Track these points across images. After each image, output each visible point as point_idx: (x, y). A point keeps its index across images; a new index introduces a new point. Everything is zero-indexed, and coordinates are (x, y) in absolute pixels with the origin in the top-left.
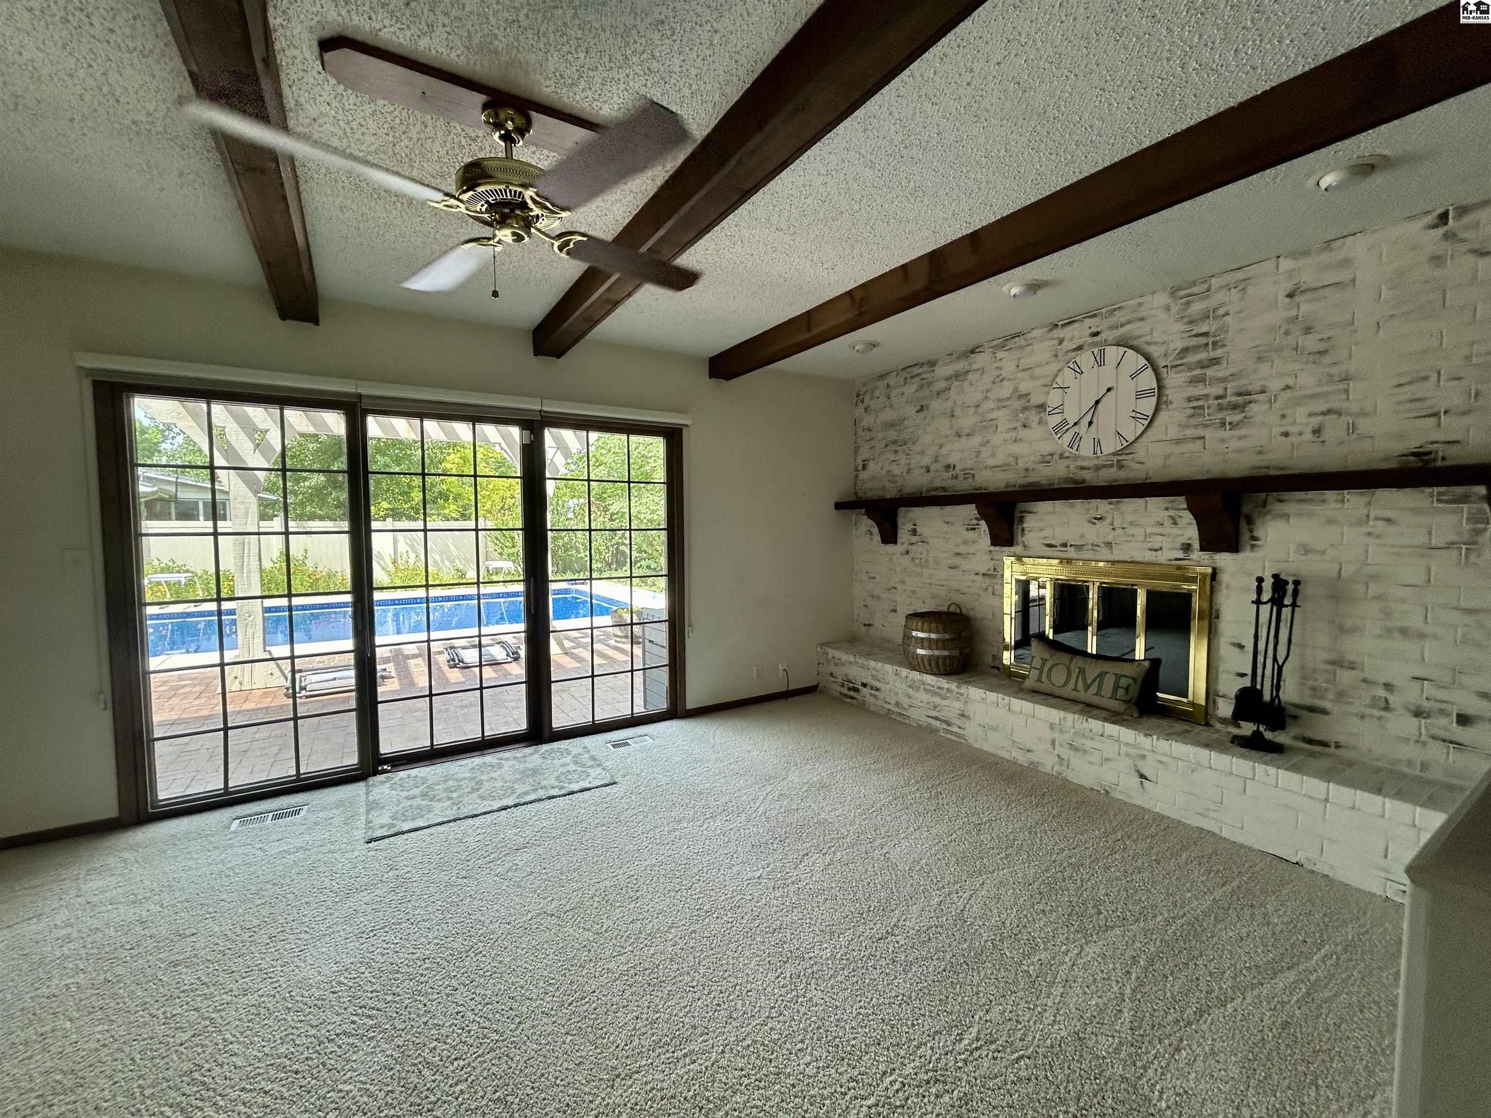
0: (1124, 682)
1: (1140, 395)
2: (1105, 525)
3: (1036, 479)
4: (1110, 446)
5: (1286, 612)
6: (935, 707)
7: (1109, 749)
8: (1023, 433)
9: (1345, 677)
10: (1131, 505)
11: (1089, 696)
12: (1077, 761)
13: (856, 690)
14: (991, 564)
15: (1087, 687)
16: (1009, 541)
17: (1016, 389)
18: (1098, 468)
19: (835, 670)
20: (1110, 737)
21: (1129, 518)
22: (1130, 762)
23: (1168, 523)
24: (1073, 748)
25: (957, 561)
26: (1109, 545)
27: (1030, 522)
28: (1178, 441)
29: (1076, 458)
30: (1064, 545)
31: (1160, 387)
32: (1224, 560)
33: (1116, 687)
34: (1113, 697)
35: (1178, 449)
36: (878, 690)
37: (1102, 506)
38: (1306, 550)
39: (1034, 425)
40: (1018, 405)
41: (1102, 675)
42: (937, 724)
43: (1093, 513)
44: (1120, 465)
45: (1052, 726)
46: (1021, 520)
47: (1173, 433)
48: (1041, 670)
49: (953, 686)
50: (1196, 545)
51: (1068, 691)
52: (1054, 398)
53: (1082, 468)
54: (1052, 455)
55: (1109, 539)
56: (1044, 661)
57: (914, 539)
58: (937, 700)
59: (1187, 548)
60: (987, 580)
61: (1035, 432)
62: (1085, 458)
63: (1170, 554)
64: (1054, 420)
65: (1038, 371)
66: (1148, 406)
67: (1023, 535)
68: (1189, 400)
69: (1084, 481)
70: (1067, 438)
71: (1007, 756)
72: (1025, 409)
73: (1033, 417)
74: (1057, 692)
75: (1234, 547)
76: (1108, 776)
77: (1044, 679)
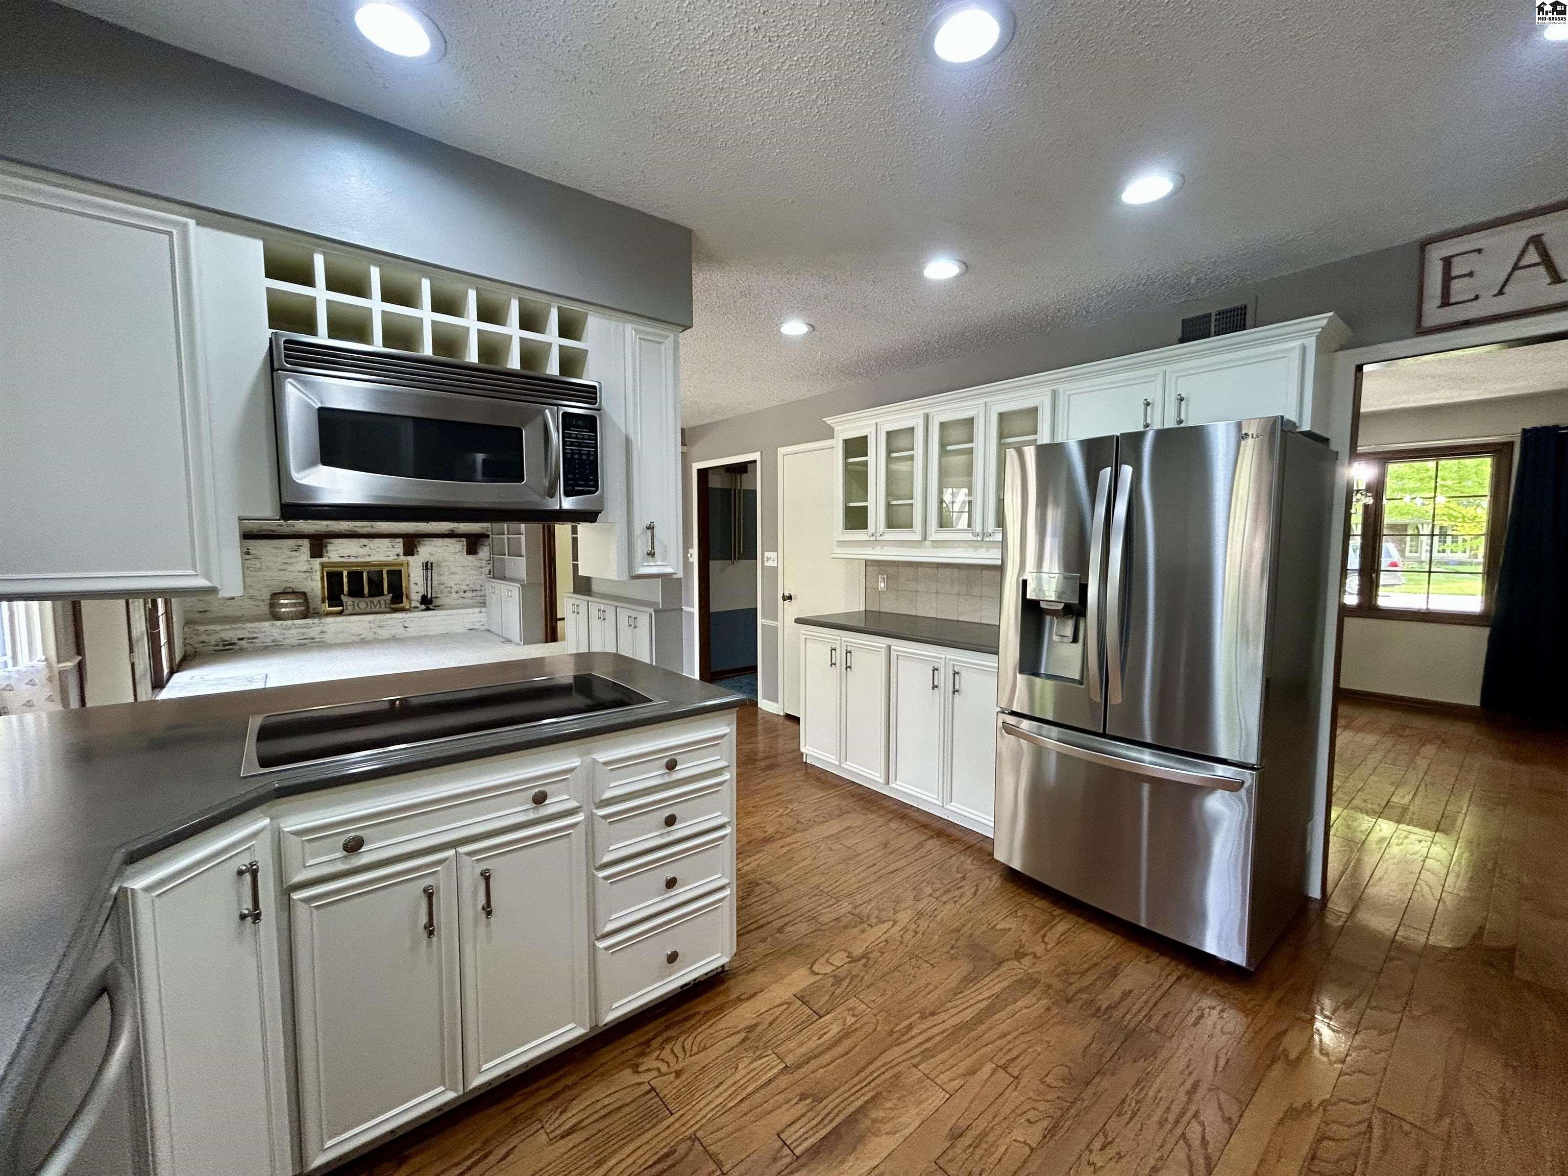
0: (387, 602)
2: (367, 548)
3: (334, 530)
5: (429, 572)
6: (303, 634)
7: (393, 622)
9: (442, 587)
10: (377, 541)
11: (378, 609)
12: (380, 631)
13: (234, 644)
14: (309, 567)
15: (376, 606)
16: (320, 556)
18: (363, 527)
19: (204, 638)
21: (377, 546)
22: (400, 625)
23: (391, 547)
25: (285, 567)
26: (369, 555)
30: (350, 556)
32: (409, 558)
34: (383, 606)
36: (254, 638)
37: (365, 541)
38: (431, 554)
41: (379, 602)
42: (306, 641)
43: (362, 544)
44: (372, 527)
46: (326, 546)
48: (353, 605)
49: (316, 621)
50: (402, 554)
51: (368, 610)
53: (356, 527)
55: (369, 553)
57: (248, 557)
58: (305, 630)
59: (398, 555)
60: (308, 574)
63: (392, 558)
67: (329, 549)
69: (357, 532)
74: (364, 611)
75: (413, 555)
76: (393, 631)
77: (356, 608)
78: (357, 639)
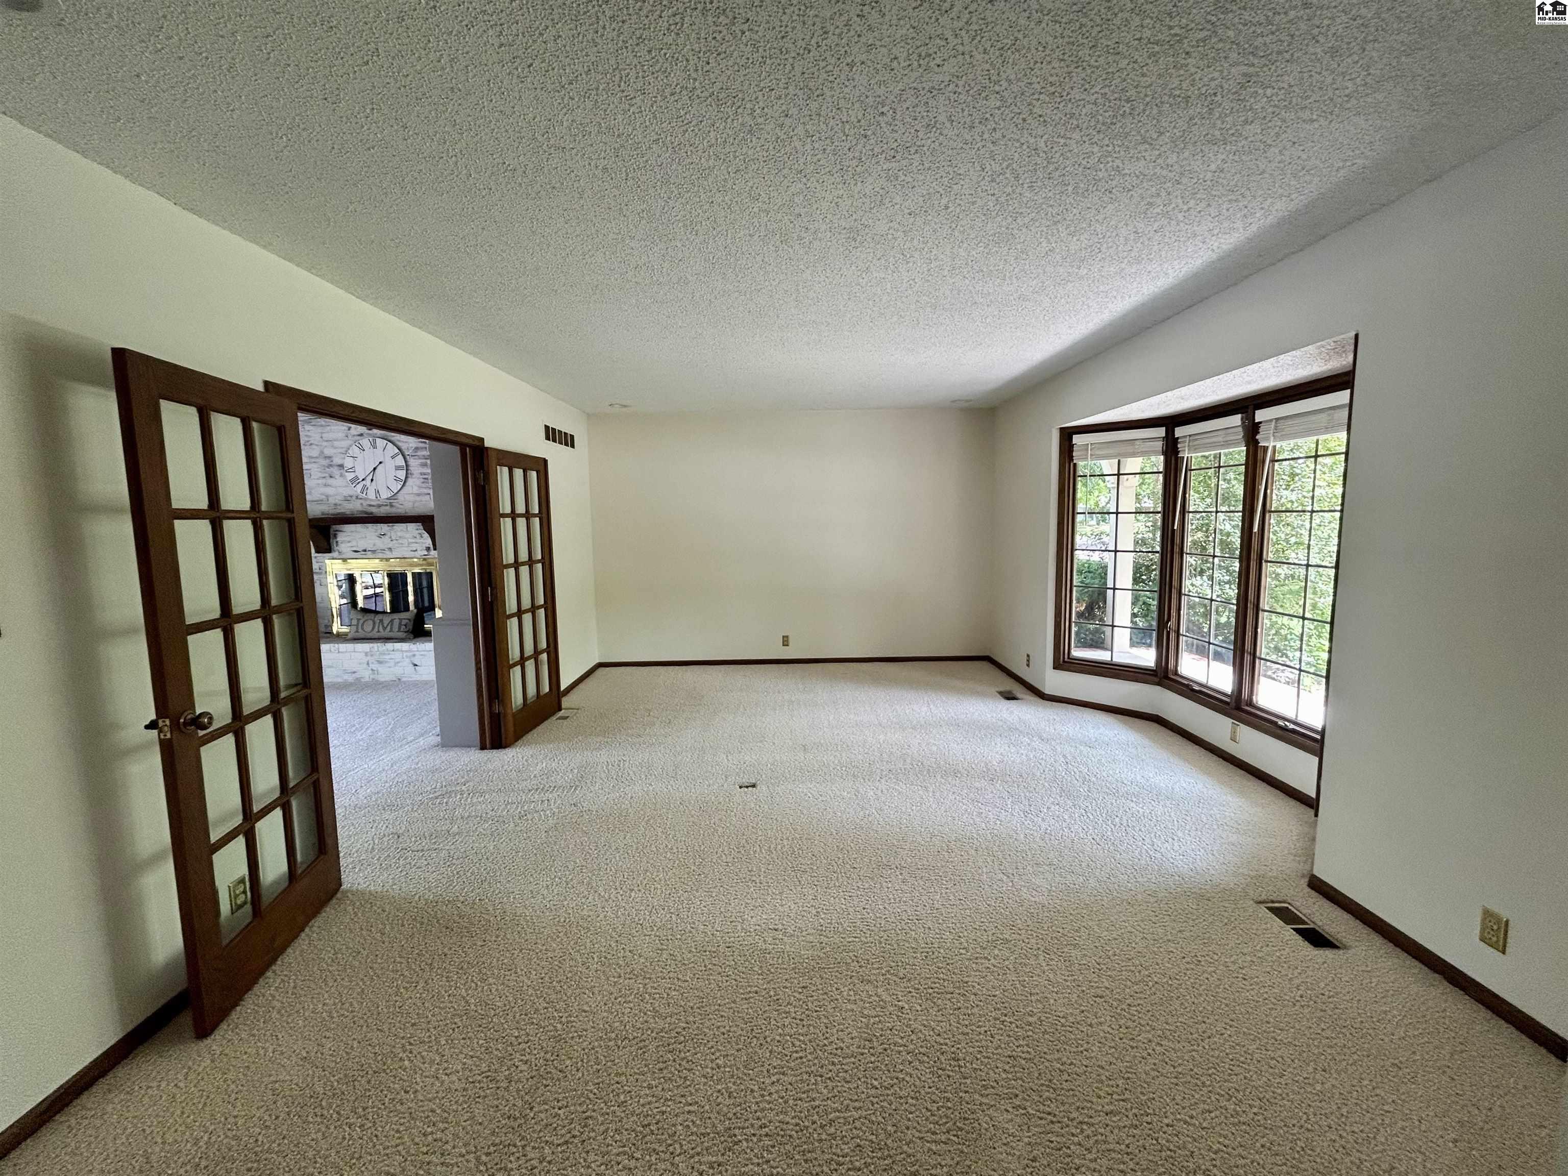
0: (404, 622)
1: (398, 468)
2: (386, 539)
3: (343, 511)
4: (385, 494)
7: (397, 656)
8: (330, 481)
10: (399, 527)
11: (386, 634)
12: (381, 669)
15: (385, 629)
16: (329, 550)
17: (322, 452)
18: (379, 506)
20: (398, 650)
21: (399, 534)
22: (408, 660)
23: (418, 536)
24: (380, 662)
26: (390, 549)
27: (341, 537)
28: (418, 495)
29: (366, 499)
30: (365, 551)
31: (407, 466)
33: (400, 624)
34: (399, 631)
35: (418, 499)
37: (384, 528)
39: (337, 477)
40: (326, 462)
41: (392, 621)
43: (379, 532)
44: (392, 506)
45: (366, 654)
46: (335, 536)
47: (416, 490)
48: (357, 625)
50: (431, 547)
51: (375, 634)
52: (348, 463)
53: (370, 505)
54: (351, 496)
55: (390, 546)
56: (358, 620)
59: (428, 549)
61: (338, 482)
62: (371, 500)
63: (419, 553)
64: (350, 476)
65: (336, 444)
66: (402, 474)
67: (337, 545)
68: (421, 474)
69: (372, 513)
70: (360, 487)
71: (340, 680)
72: (330, 466)
73: (335, 471)
74: (369, 635)
76: (398, 671)
77: (360, 630)
78: (350, 678)
